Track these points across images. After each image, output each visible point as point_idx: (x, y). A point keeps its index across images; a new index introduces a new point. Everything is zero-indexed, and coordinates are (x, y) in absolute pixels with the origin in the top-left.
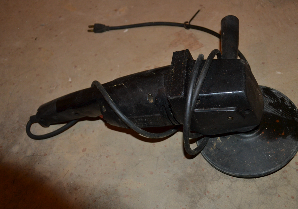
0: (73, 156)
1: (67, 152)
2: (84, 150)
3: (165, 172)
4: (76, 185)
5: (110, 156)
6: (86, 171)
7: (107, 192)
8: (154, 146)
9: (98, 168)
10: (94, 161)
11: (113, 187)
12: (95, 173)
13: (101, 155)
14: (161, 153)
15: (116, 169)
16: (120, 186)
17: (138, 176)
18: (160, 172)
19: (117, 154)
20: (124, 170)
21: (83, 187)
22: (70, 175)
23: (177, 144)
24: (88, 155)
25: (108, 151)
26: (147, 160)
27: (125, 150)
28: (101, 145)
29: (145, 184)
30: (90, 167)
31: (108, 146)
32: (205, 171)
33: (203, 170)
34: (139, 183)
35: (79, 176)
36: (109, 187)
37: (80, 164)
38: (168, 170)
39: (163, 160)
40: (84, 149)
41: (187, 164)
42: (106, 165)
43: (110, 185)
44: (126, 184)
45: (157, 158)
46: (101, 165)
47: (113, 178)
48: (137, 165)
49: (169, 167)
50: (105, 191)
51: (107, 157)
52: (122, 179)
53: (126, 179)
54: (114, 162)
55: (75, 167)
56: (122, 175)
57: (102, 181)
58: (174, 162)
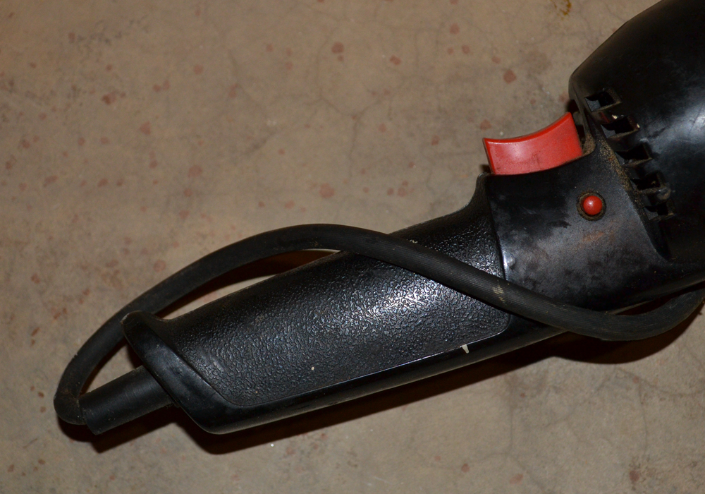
3: (390, 192)
5: (123, 95)
7: (117, 272)
8: (341, 59)
9: (65, 154)
10: (43, 117)
11: (144, 252)
13: (74, 88)
14: (374, 93)
15: (154, 165)
16: (176, 245)
17: (261, 205)
18: (366, 190)
19: (157, 89)
20: (196, 171)
23: (450, 51)
24: (12, 83)
25: (109, 68)
26: (308, 126)
27: (198, 70)
28: (72, 36)
30: (25, 144)
31: (107, 41)
36: (126, 251)
38: (405, 183)
39: (382, 128)
42: (105, 141)
43: (128, 241)
44: (204, 237)
45: (354, 117)
46: (81, 142)
48: (256, 147)
49: (411, 165)
50: (108, 265)
51: (107, 100)
52: (184, 215)
54: (146, 130)
56: (187, 193)
58: (435, 142)
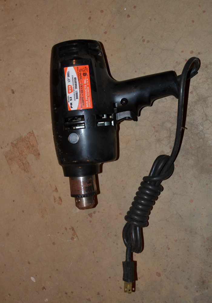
0: (165, 287)
1: (160, 294)
2: (159, 274)
4: (199, 282)
6: (184, 271)
12: (187, 261)
21: (201, 274)
22: (187, 289)
29: (203, 209)
32: (193, 145)
33: (191, 147)
34: (202, 214)
35: (188, 279)
37: (175, 278)
40: (156, 275)
41: (184, 163)
47: (194, 242)
53: (196, 229)
55: (178, 284)
57: (197, 254)
